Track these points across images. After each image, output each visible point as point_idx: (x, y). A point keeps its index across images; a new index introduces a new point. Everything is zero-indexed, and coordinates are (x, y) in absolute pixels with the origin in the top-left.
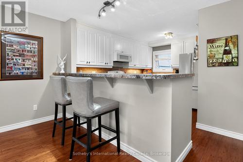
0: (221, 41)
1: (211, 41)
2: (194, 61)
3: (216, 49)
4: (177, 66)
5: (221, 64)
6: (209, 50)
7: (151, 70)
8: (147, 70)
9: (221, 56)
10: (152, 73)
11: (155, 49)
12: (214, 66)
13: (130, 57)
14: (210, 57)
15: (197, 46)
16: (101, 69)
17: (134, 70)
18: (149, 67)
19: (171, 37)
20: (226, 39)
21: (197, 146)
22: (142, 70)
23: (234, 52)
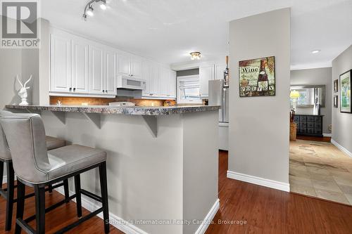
0: (254, 64)
1: (243, 64)
2: (224, 89)
3: (249, 74)
4: (206, 96)
5: (256, 94)
6: (241, 75)
7: (175, 101)
8: (169, 102)
9: (255, 83)
10: (176, 105)
11: (179, 73)
12: (247, 96)
13: (144, 83)
14: (243, 84)
15: (227, 69)
16: (97, 99)
17: (150, 102)
18: (172, 97)
19: (198, 58)
20: (262, 62)
21: (226, 205)
22: (163, 102)
23: (270, 78)
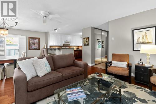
8: (80, 47)
23: (88, 42)
